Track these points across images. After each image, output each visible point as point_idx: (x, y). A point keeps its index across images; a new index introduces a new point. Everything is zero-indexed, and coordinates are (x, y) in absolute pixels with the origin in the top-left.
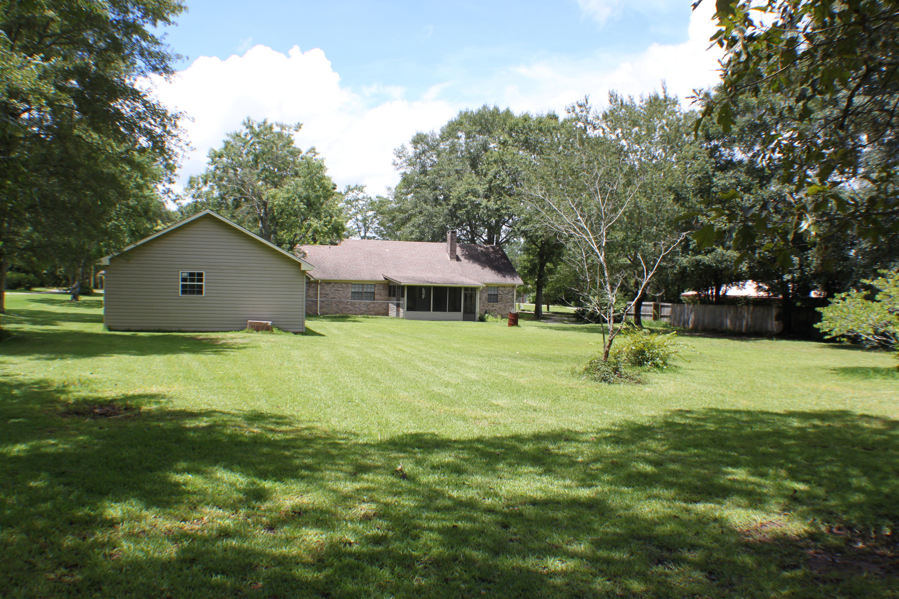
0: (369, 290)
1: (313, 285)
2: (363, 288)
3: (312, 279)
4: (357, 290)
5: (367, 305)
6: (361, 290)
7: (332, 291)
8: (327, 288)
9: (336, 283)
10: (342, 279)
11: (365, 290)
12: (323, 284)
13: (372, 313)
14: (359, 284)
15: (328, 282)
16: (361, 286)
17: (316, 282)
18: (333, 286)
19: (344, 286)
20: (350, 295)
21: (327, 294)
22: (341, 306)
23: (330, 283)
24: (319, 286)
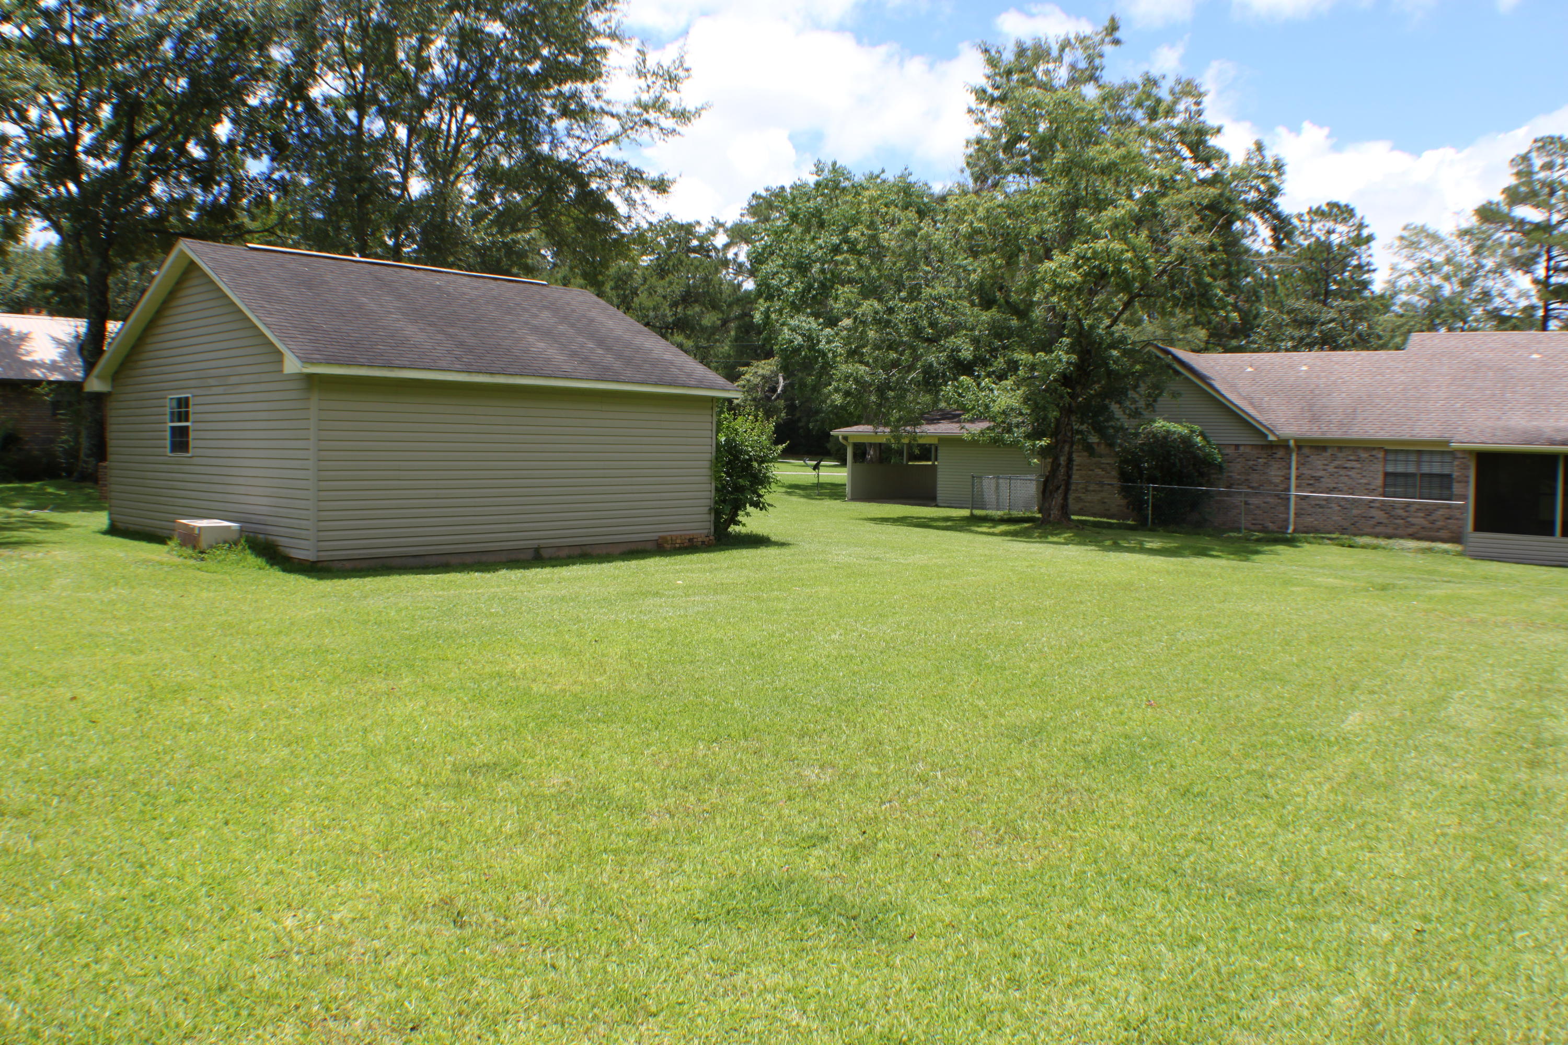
0: (1436, 469)
1: (1280, 453)
2: (1419, 463)
3: (1271, 438)
4: (1400, 469)
5: (1428, 511)
6: (1412, 469)
7: (1331, 469)
8: (1318, 461)
9: (1340, 449)
10: (1355, 436)
11: (1426, 469)
12: (1306, 451)
13: (1442, 534)
14: (1407, 452)
15: (1319, 446)
16: (1413, 458)
17: (1283, 445)
18: (1334, 458)
19: (1364, 455)
20: (1379, 481)
21: (1318, 479)
22: (1355, 512)
23: (1324, 448)
24: (1294, 457)
